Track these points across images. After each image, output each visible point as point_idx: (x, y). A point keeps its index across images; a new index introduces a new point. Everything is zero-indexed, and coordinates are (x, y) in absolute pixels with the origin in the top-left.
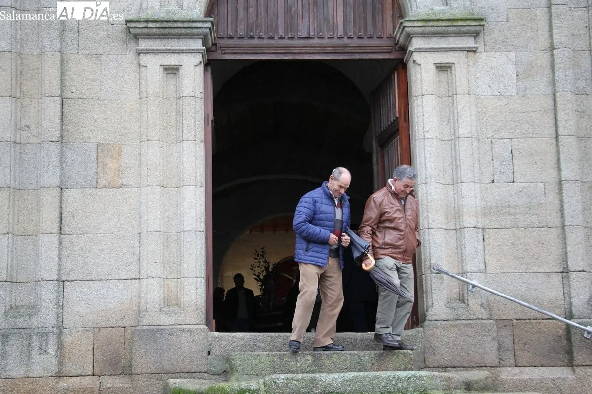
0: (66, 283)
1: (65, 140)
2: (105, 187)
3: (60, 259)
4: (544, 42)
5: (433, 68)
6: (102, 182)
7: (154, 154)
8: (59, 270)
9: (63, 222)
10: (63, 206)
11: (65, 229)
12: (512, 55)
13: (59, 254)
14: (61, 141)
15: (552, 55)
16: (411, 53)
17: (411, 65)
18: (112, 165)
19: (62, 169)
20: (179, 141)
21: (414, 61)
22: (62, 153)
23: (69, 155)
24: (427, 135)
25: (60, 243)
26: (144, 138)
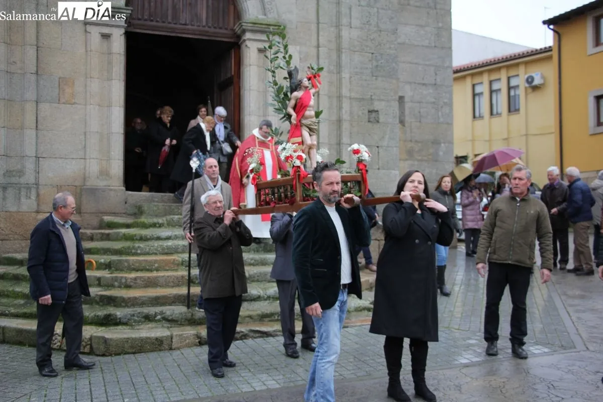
0: (40, 159)
1: (39, 73)
2: (64, 103)
3: (37, 144)
4: (314, 43)
5: (256, 51)
6: (62, 100)
7: (95, 86)
8: (36, 151)
9: (38, 123)
10: (38, 113)
11: (39, 127)
12: (298, 48)
13: (36, 142)
14: (37, 73)
15: (318, 50)
16: (244, 41)
17: (243, 46)
18: (68, 90)
19: (37, 90)
20: (110, 79)
21: (246, 46)
22: (37, 81)
23: (41, 83)
24: (251, 88)
25: (37, 135)
26: (89, 76)
